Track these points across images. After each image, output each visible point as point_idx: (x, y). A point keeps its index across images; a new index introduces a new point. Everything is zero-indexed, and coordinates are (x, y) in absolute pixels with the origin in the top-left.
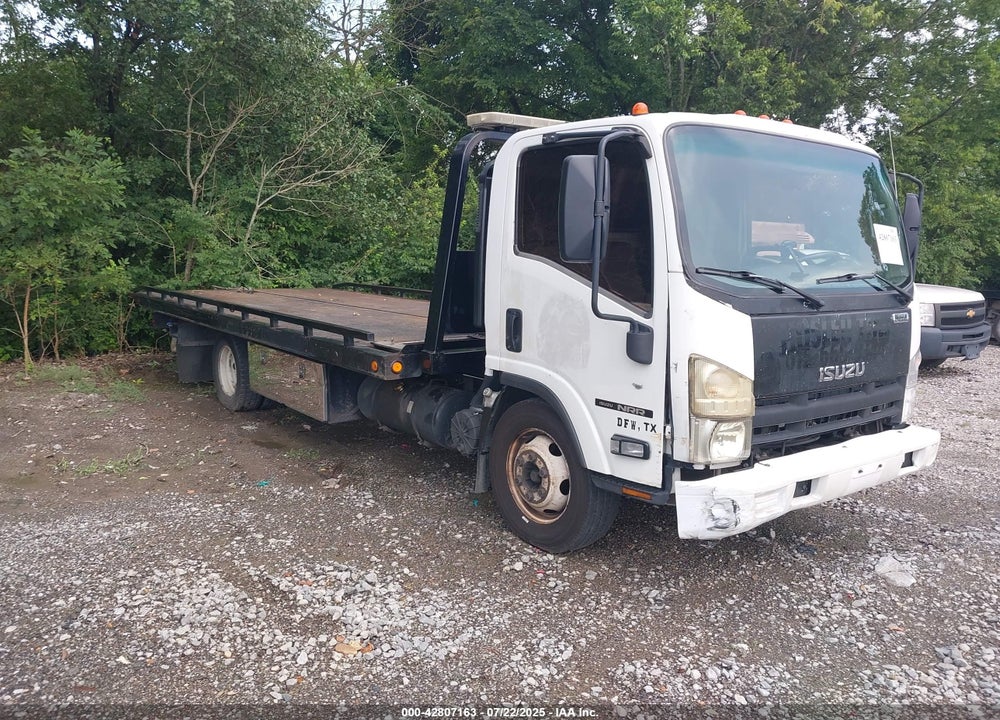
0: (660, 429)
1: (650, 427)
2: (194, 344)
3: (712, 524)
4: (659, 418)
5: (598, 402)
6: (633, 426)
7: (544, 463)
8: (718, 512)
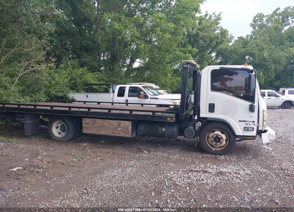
0: (256, 125)
1: (254, 124)
2: (30, 122)
3: (270, 140)
4: (256, 123)
5: (240, 121)
6: (250, 125)
7: (221, 136)
8: (271, 138)
